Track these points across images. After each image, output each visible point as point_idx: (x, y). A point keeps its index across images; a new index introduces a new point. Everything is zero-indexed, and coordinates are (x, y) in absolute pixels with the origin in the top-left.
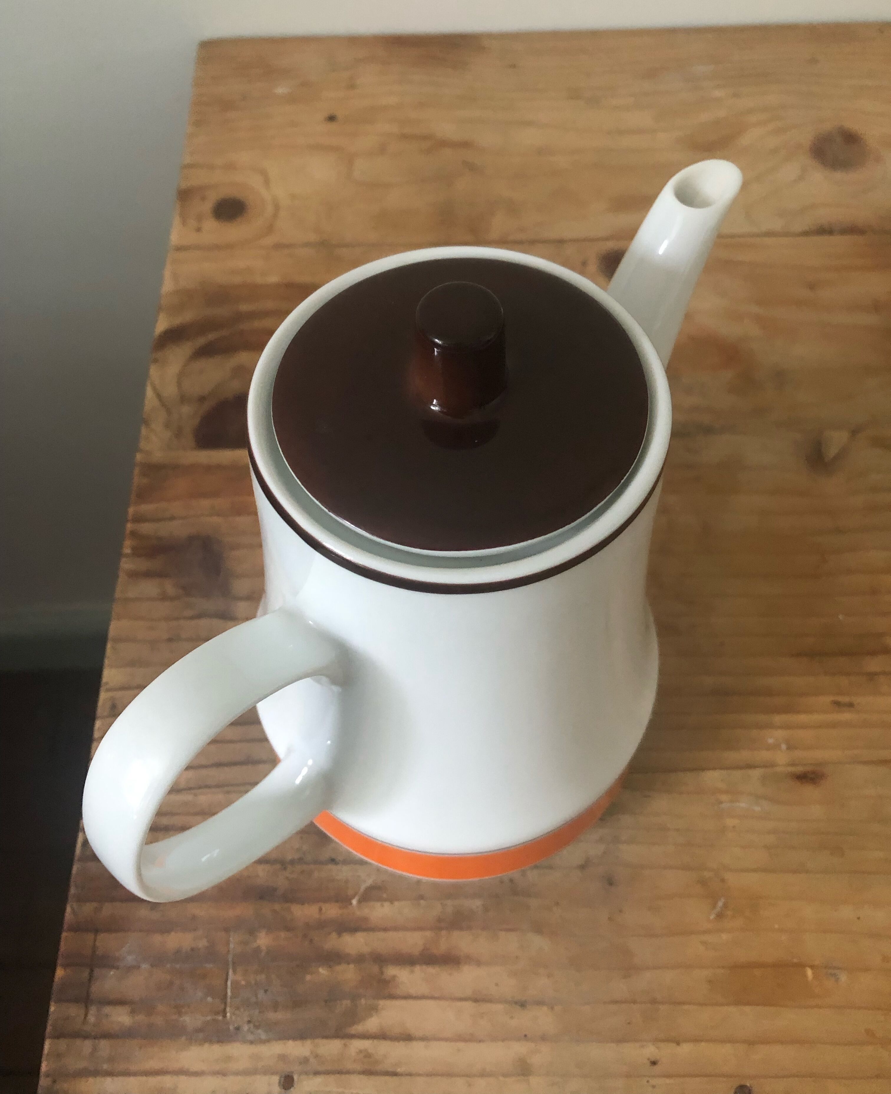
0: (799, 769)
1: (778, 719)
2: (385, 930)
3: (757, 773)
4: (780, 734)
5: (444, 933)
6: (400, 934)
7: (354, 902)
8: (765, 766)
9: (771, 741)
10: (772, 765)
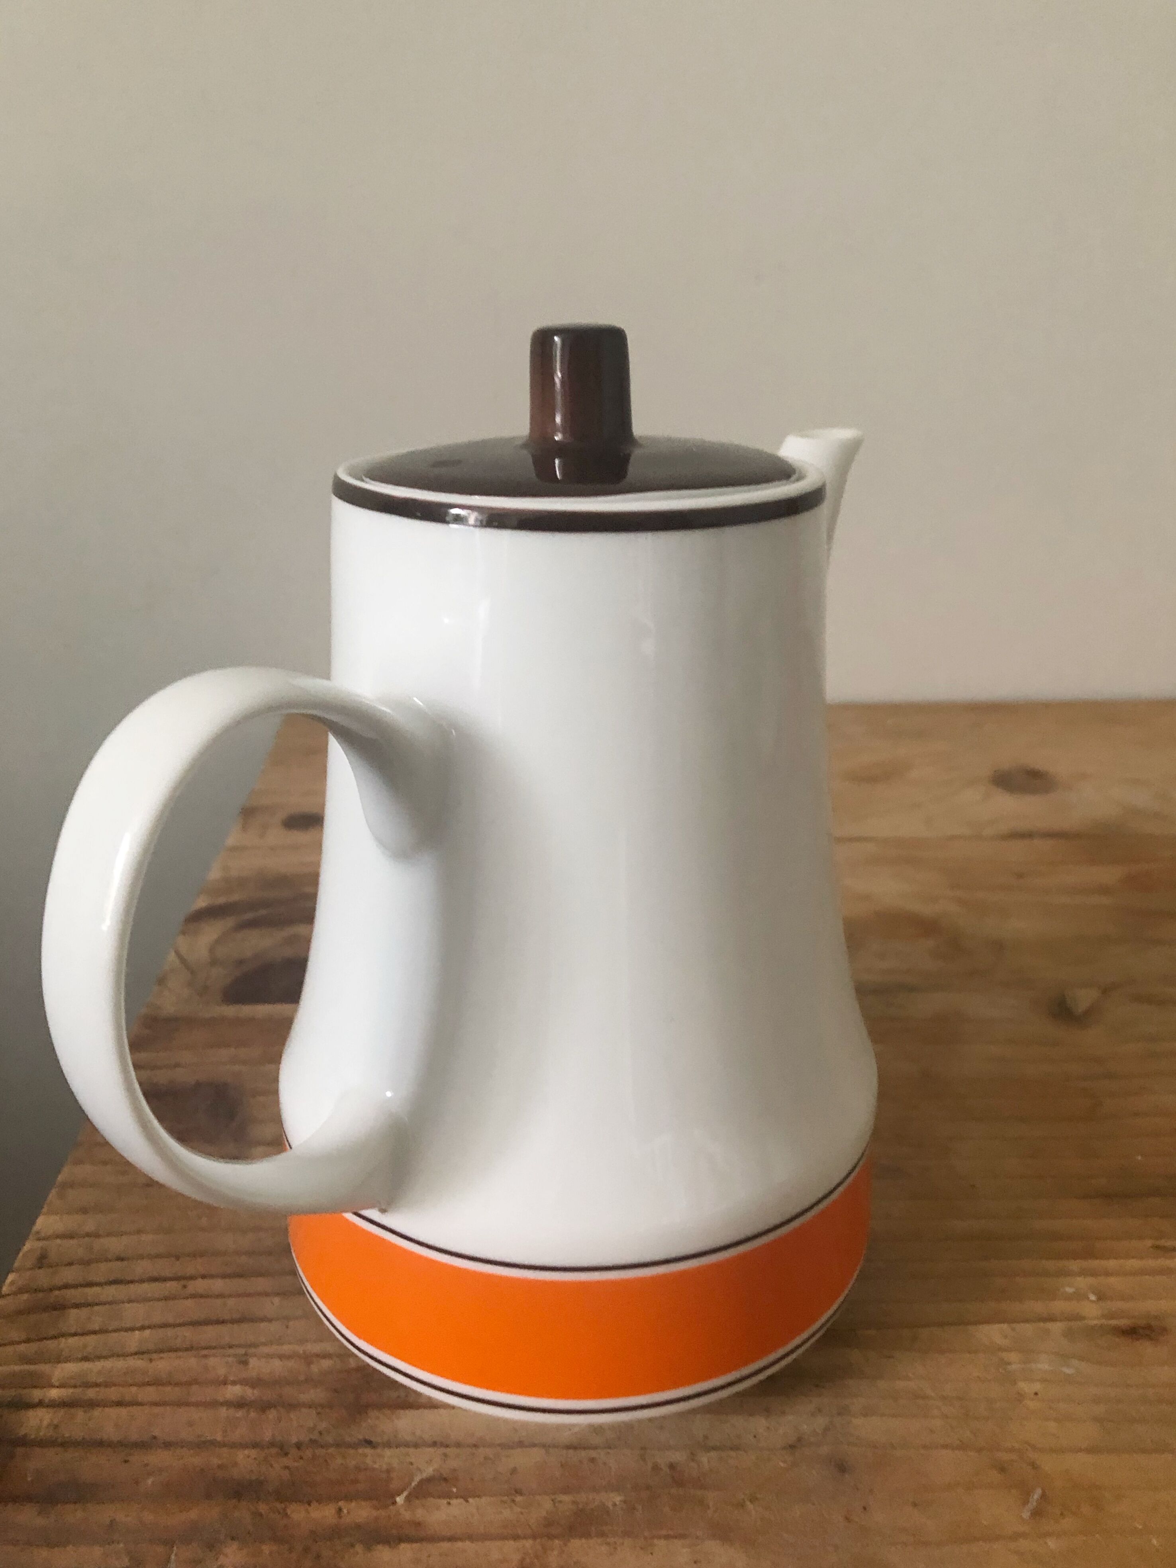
0: (1123, 1322)
1: (1074, 1265)
2: (451, 1539)
3: (1056, 1327)
4: (1082, 1282)
5: (556, 1542)
6: (480, 1546)
7: (400, 1500)
8: (1068, 1319)
9: (1070, 1290)
10: (1079, 1318)
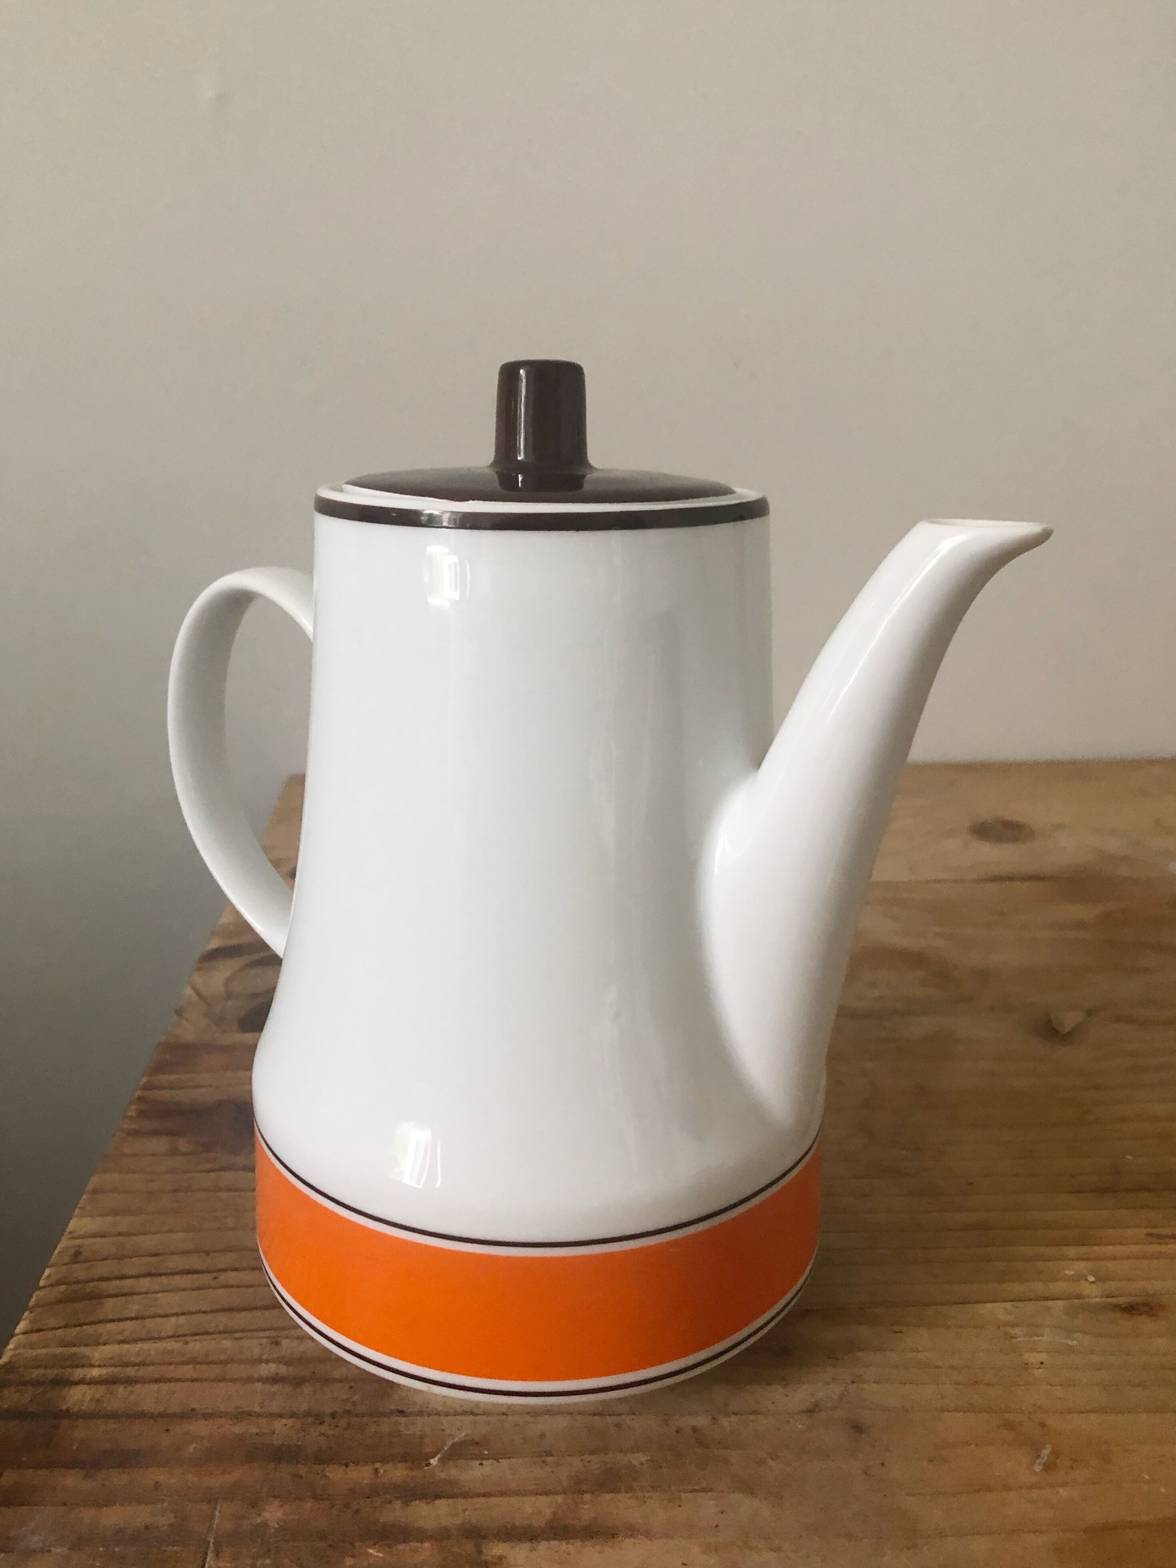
0: (1123, 1301)
2: (486, 1495)
3: (1058, 1305)
4: (1080, 1266)
5: (587, 1497)
6: (514, 1501)
7: (434, 1462)
8: (1069, 1298)
9: (1069, 1272)
10: (1079, 1297)
